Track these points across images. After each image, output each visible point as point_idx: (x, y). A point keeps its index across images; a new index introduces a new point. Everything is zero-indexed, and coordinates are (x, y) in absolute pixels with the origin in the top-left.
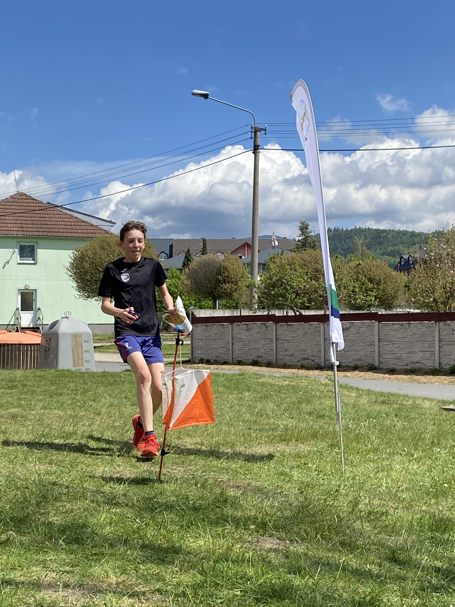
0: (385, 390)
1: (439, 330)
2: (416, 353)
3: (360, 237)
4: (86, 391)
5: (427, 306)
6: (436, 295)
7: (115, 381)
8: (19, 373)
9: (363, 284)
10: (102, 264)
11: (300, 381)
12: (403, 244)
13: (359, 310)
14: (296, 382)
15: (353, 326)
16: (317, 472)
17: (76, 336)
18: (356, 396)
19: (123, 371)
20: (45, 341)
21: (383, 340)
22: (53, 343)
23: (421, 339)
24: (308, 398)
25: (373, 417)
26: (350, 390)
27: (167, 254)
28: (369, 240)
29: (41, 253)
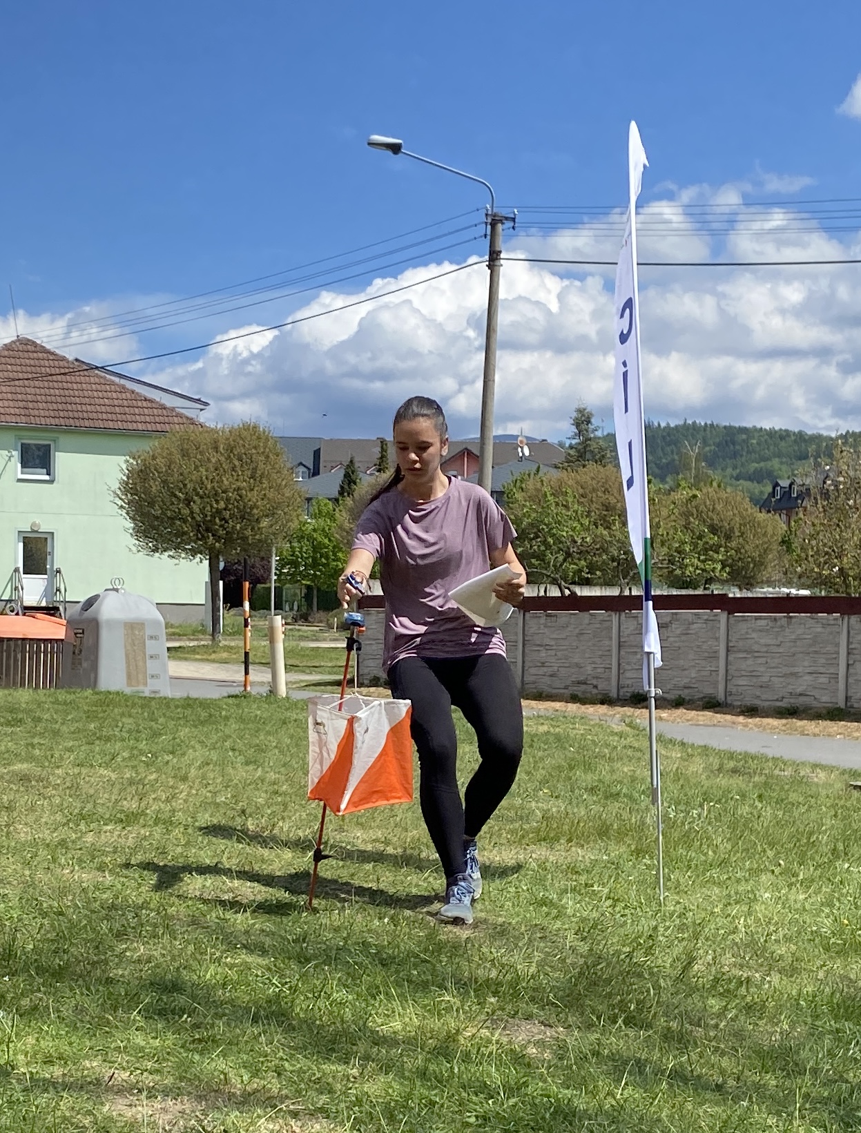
0: (738, 746)
1: (849, 632)
2: (801, 677)
3: (694, 442)
4: (156, 734)
5: (826, 582)
6: (845, 560)
7: (210, 716)
8: (23, 696)
9: (700, 538)
10: (185, 485)
11: (571, 726)
12: (779, 457)
13: (687, 588)
14: (564, 727)
15: (677, 620)
16: (609, 902)
17: (134, 628)
18: (681, 757)
19: (225, 697)
20: (73, 635)
21: (735, 649)
22: (88, 640)
23: (811, 649)
24: (587, 758)
25: (716, 799)
26: (670, 746)
27: (309, 469)
28: (713, 447)
29: (62, 460)
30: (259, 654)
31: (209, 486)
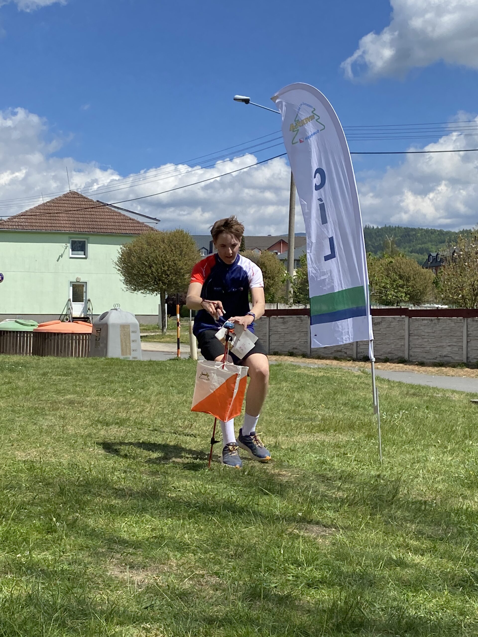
0: (416, 382)
1: (467, 326)
2: (445, 347)
3: (390, 235)
4: (135, 379)
5: (455, 302)
6: (464, 292)
7: (161, 369)
8: (72, 361)
9: (394, 281)
10: (149, 259)
11: (334, 373)
12: (431, 242)
13: (389, 305)
14: (331, 373)
15: (385, 321)
16: (356, 462)
17: (124, 328)
18: (388, 388)
19: (168, 360)
20: (96, 331)
21: (413, 334)
22: (103, 334)
23: (450, 334)
24: (342, 389)
25: (406, 408)
26: (382, 382)
27: (207, 250)
28: (399, 238)
29: (91, 248)
30: (184, 339)
31: (160, 259)
